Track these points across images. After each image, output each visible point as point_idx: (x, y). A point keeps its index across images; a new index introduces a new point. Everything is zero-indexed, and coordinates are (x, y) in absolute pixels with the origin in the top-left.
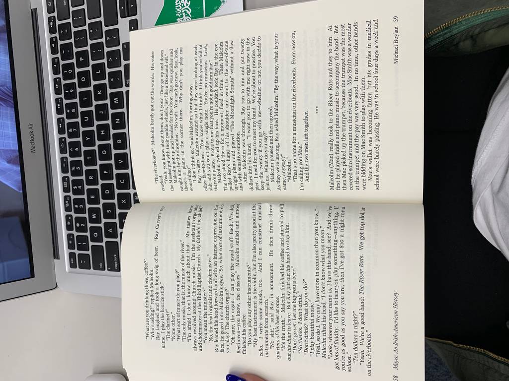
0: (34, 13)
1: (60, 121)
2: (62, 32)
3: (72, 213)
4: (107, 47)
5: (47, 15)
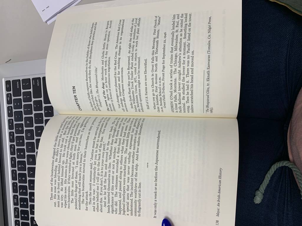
1: (13, 159)
2: (15, 104)
3: (19, 219)
4: (45, 116)
5: (5, 92)
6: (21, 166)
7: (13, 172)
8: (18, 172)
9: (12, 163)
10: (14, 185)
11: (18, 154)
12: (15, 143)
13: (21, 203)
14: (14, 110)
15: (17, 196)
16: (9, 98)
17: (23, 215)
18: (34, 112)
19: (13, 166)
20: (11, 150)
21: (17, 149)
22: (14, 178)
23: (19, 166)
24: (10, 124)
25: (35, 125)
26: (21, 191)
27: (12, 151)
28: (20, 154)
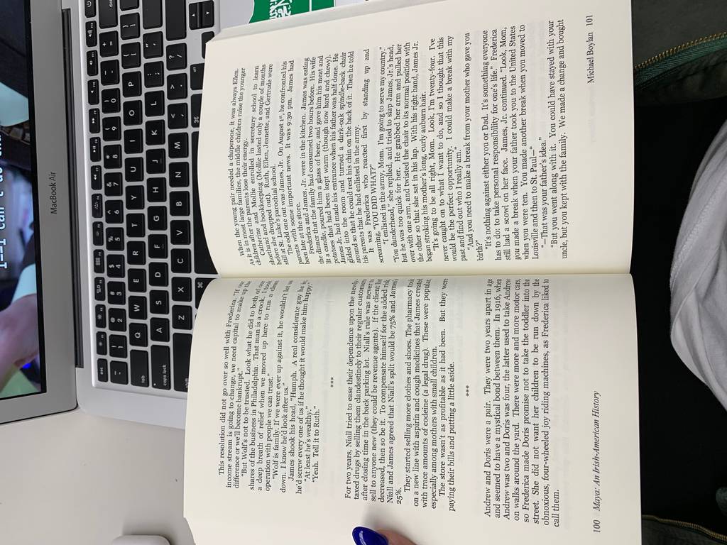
0: (66, 15)
1: (95, 170)
2: (104, 44)
3: (105, 303)
4: (169, 69)
5: (83, 20)
6: (112, 184)
7: (96, 199)
8: (105, 198)
9: (92, 177)
10: (97, 228)
11: (108, 157)
12: (100, 135)
13: (110, 267)
14: (101, 59)
15: (102, 251)
16: (90, 32)
17: (112, 293)
18: (144, 61)
19: (95, 184)
20: (91, 149)
21: (106, 147)
22: (96, 213)
23: (108, 185)
24: (92, 92)
25: (145, 90)
26: (111, 239)
27: (94, 151)
28: (111, 157)
